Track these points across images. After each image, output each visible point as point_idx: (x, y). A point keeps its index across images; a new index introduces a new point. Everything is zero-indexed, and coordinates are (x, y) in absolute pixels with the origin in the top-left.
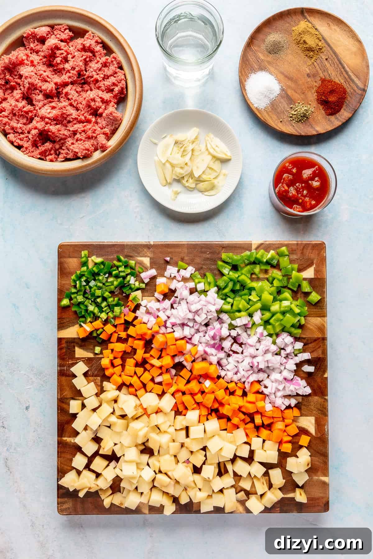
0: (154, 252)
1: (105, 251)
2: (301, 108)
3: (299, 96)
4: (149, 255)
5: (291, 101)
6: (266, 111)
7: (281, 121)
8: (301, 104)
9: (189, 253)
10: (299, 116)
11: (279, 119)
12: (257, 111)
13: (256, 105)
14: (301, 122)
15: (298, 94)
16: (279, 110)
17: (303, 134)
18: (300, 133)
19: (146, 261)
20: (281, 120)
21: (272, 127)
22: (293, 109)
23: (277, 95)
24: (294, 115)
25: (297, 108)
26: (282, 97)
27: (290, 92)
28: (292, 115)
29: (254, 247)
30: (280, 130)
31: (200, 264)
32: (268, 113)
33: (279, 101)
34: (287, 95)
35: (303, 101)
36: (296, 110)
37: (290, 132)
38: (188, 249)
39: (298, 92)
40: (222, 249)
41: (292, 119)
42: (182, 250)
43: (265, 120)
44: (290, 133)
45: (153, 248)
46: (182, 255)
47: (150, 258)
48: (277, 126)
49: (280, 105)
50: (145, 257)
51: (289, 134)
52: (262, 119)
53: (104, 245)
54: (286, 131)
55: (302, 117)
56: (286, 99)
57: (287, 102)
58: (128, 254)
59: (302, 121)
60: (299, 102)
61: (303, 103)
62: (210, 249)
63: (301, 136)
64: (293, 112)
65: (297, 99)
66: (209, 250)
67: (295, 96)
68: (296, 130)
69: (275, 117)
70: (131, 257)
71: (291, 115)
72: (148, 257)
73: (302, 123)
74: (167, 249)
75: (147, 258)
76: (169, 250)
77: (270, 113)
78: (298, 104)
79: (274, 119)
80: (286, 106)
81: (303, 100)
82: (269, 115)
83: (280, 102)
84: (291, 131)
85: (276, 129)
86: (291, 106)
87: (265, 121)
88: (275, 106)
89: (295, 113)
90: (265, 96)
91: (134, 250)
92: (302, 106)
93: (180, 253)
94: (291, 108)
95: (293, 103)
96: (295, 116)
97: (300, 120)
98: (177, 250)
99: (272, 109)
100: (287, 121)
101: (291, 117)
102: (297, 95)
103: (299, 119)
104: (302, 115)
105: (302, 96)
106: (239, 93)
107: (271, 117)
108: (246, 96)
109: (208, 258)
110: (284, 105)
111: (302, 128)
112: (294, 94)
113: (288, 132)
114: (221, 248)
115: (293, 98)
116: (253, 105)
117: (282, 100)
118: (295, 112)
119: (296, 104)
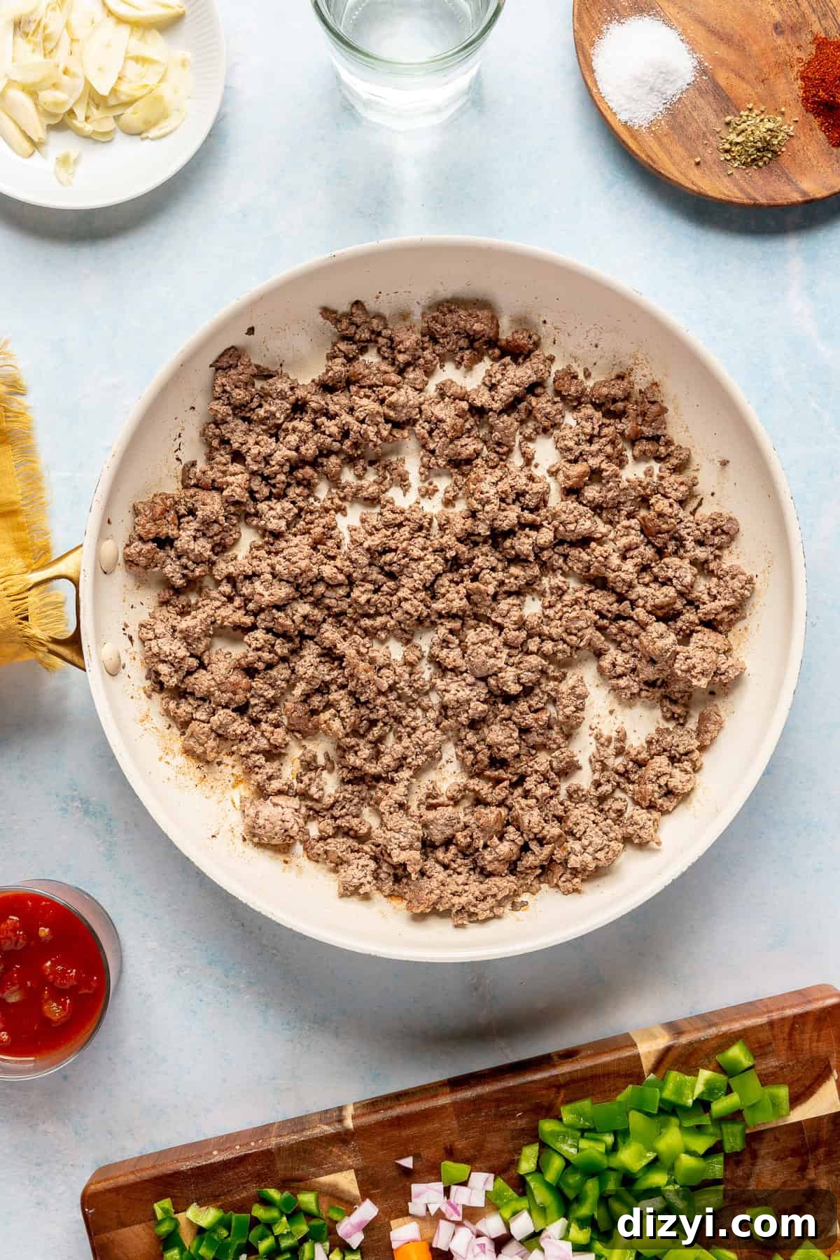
0: (362, 1151)
1: (221, 1182)
2: (758, 126)
3: (750, 90)
4: (350, 1162)
5: (726, 102)
6: (653, 132)
7: (698, 164)
8: (756, 112)
9: (465, 1128)
10: (752, 147)
11: (692, 157)
12: (627, 133)
13: (623, 117)
14: (757, 165)
15: (748, 82)
16: (691, 130)
17: (763, 201)
18: (754, 199)
19: (347, 1181)
20: (698, 160)
21: (672, 180)
22: (734, 128)
23: (685, 87)
24: (737, 144)
25: (743, 126)
26: (702, 93)
27: (722, 78)
28: (730, 144)
29: (647, 1064)
30: (695, 188)
31: (503, 1151)
32: (658, 138)
33: (691, 102)
34: (716, 86)
35: (764, 104)
36: (743, 131)
37: (724, 194)
38: (457, 1117)
39: (747, 77)
40: (558, 1092)
41: (729, 157)
42: (443, 1125)
43: (652, 160)
44: (723, 197)
45: (355, 1141)
46: (444, 1140)
47: (357, 1171)
48: (686, 176)
49: (695, 114)
50: (341, 1169)
51: (721, 200)
52: (643, 156)
53: (211, 1164)
54: (711, 193)
55: (758, 150)
56: (711, 99)
57: (715, 106)
58: (288, 1174)
59: (761, 164)
60: (750, 106)
61: (763, 108)
62: (521, 1102)
63: (757, 207)
64: (733, 137)
65: (744, 97)
66: (520, 1106)
67: (741, 90)
68: (742, 190)
69: (679, 151)
70: (300, 1180)
71: (727, 146)
72: (350, 1168)
73: (760, 167)
74: (396, 1133)
75: (345, 1173)
76: (406, 1133)
77: (665, 140)
78: (747, 113)
79: (677, 158)
80: (712, 118)
81: (761, 100)
82: (661, 144)
83: (695, 108)
84: (726, 192)
85: (683, 186)
86: (728, 119)
87: (650, 162)
88: (680, 119)
89: (740, 139)
90: (652, 89)
91: (304, 1160)
92: (758, 119)
93: (436, 1134)
94: (728, 124)
95: (733, 109)
96: (739, 148)
97: (754, 160)
98: (430, 1127)
99: (672, 128)
100: (715, 163)
101: (727, 151)
102: (744, 86)
103: (750, 155)
104: (759, 145)
105: (760, 89)
106: (574, 82)
107: (668, 152)
108: (595, 90)
109: (523, 1130)
110: (706, 114)
111: (761, 182)
112: (734, 80)
113: (719, 196)
114: (554, 1090)
115: (732, 96)
116: (615, 114)
117: (701, 102)
118: (738, 135)
119: (742, 113)
